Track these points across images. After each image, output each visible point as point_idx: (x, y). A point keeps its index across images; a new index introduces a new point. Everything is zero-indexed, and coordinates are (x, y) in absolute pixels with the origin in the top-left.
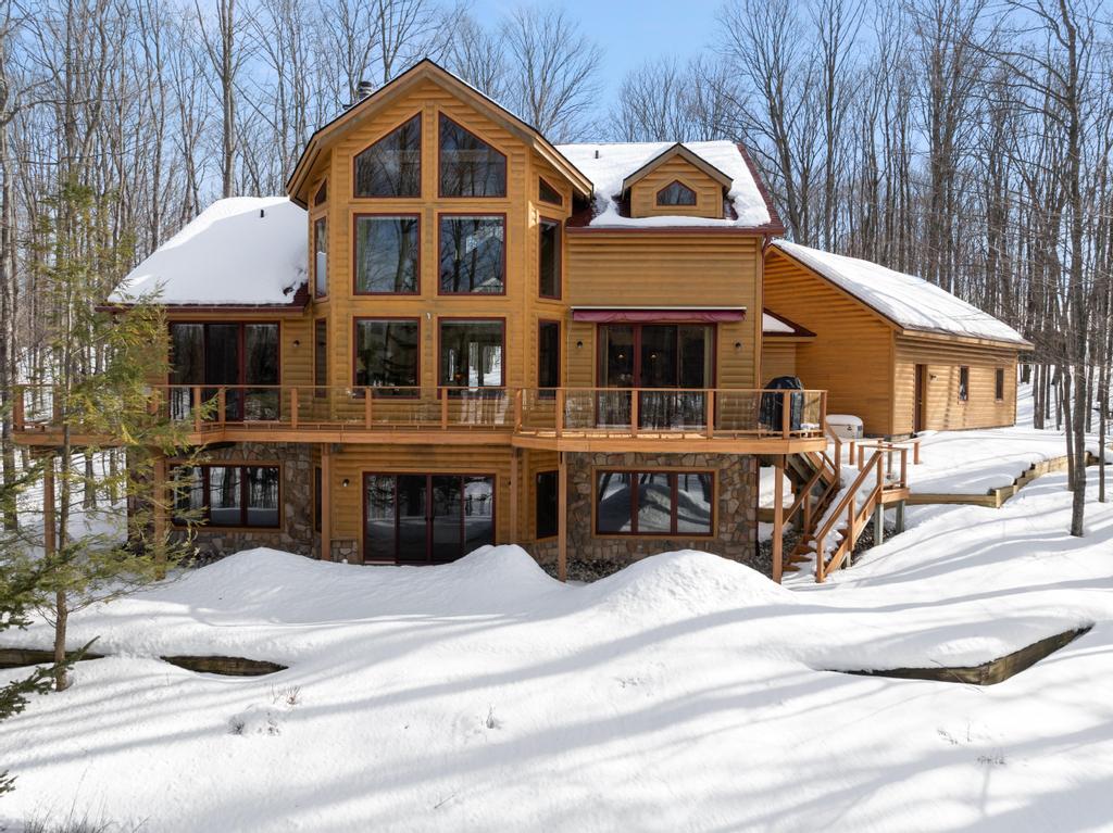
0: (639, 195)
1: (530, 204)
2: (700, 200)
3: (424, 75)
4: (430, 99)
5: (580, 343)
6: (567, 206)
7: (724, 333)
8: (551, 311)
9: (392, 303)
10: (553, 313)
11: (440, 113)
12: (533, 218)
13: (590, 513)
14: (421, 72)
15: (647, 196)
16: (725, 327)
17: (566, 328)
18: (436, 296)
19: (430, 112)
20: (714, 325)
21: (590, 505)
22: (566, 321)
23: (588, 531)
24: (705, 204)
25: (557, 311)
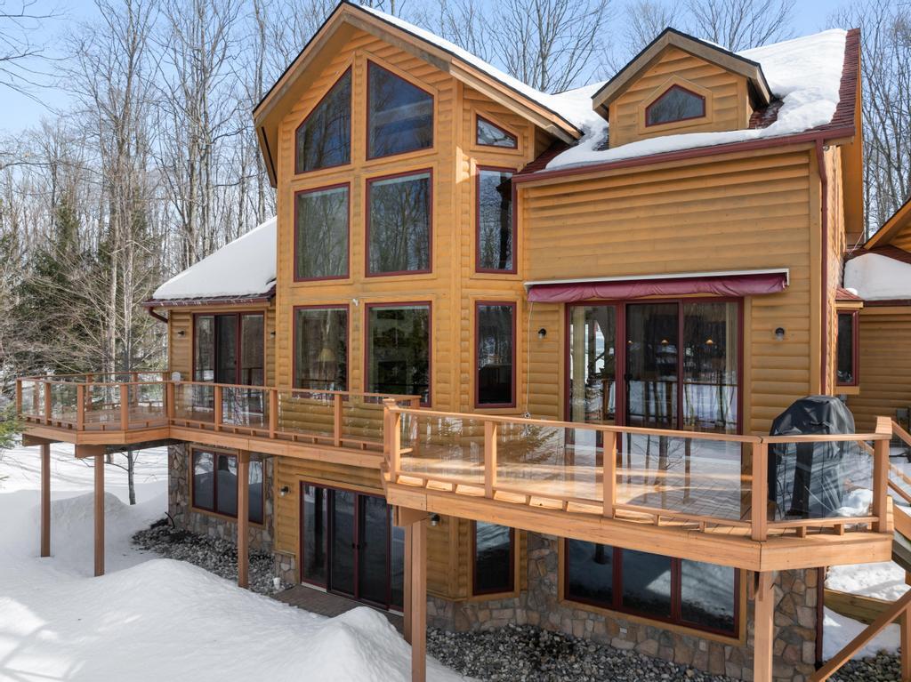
0: (619, 117)
1: (459, 151)
2: (710, 106)
3: (342, 20)
4: (359, 48)
5: (543, 332)
6: (525, 148)
7: (756, 314)
8: (499, 288)
9: (325, 289)
10: (504, 292)
11: (368, 61)
12: (464, 168)
13: (557, 566)
14: (340, 15)
15: (631, 116)
16: (756, 302)
17: (525, 310)
18: (362, 278)
19: (359, 62)
20: (740, 300)
21: (557, 557)
22: (525, 302)
23: (555, 593)
24: (719, 112)
25: (511, 288)
